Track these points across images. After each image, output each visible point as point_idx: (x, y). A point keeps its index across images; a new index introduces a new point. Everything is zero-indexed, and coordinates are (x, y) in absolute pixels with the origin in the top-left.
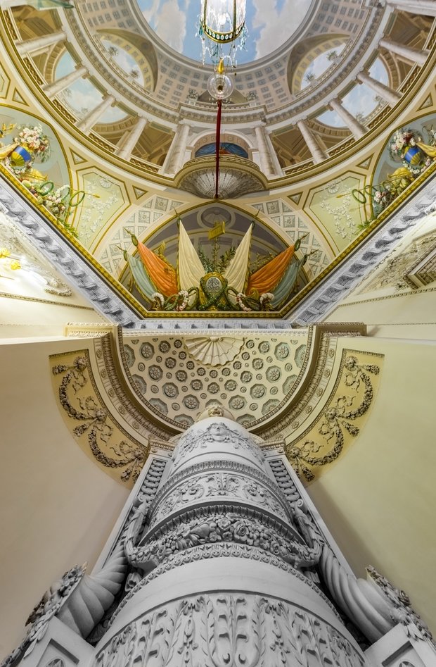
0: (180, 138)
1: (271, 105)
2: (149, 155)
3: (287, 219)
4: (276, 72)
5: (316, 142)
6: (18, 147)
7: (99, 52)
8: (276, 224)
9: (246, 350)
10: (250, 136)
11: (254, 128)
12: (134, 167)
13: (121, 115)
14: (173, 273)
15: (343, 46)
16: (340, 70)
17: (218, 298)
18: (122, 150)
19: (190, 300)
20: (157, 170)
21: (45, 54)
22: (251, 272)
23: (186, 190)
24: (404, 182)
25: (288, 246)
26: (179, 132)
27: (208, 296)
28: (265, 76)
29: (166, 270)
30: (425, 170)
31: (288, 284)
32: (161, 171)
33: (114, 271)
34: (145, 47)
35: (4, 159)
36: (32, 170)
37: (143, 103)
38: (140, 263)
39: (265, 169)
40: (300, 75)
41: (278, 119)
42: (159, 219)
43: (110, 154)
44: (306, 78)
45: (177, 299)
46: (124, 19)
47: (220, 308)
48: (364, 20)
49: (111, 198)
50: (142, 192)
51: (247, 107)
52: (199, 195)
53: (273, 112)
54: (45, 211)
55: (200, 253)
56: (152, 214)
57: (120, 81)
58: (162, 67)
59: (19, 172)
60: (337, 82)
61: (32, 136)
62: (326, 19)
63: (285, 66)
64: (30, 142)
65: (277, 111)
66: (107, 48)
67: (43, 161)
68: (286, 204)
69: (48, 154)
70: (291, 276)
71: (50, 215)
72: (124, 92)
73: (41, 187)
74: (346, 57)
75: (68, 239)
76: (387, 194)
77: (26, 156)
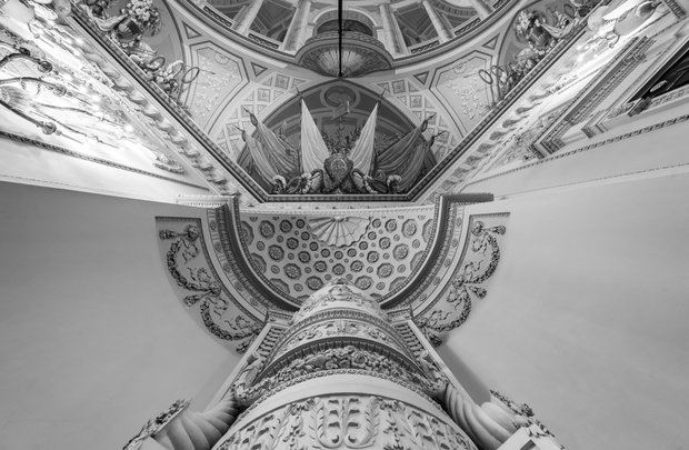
0: (301, 13)
2: (268, 31)
3: (413, 98)
5: (441, 21)
8: (402, 103)
9: (372, 229)
10: (374, 14)
11: (378, 6)
12: (251, 43)
14: (295, 154)
17: (343, 180)
18: (239, 25)
19: (314, 183)
20: (278, 46)
22: (377, 153)
23: (308, 68)
24: (530, 63)
25: (414, 127)
26: (300, 7)
27: (332, 179)
29: (288, 152)
30: (550, 51)
31: (415, 166)
32: (281, 48)
33: (232, 152)
35: (109, 32)
36: (141, 43)
38: (259, 144)
39: (390, 48)
42: (279, 98)
43: (227, 29)
45: (300, 181)
47: (346, 192)
49: (228, 75)
50: (261, 69)
52: (321, 72)
54: (156, 88)
55: (323, 133)
56: (272, 92)
59: (127, 45)
61: (141, 7)
64: (138, 13)
67: (153, 34)
68: (412, 83)
69: (159, 27)
70: (418, 158)
71: (161, 93)
73: (151, 62)
75: (181, 118)
76: (514, 75)
77: (134, 29)
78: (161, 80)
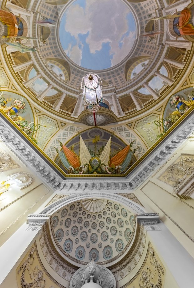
0: (80, 101)
1: (118, 86)
2: (67, 109)
3: (126, 134)
4: (120, 72)
5: (138, 101)
6: (13, 107)
7: (47, 68)
8: (122, 136)
9: (108, 206)
10: (109, 99)
11: (111, 96)
12: (61, 114)
13: (56, 92)
14: (77, 158)
15: (148, 61)
16: (147, 71)
17: (97, 168)
18: (56, 107)
19: (85, 169)
20: (70, 115)
21: (25, 70)
22: (111, 157)
23: (82, 123)
24: (177, 117)
25: (127, 145)
26: (79, 98)
27: (93, 167)
28: (115, 74)
29: (75, 157)
30: (186, 112)
31: (128, 162)
32: (72, 115)
33: (52, 157)
34: (66, 64)
35: (7, 112)
36: (18, 116)
37: (64, 87)
38: (63, 154)
39: (116, 113)
40: (130, 73)
41: (121, 91)
42: (71, 135)
43: (51, 109)
44: (133, 74)
45: (79, 169)
46: (56, 54)
47: (98, 173)
48: (156, 50)
49: (51, 127)
50: (64, 124)
51: (108, 87)
52: (88, 124)
53: (119, 89)
54: (24, 133)
55: (89, 149)
56: (68, 133)
57: (55, 78)
58: (72, 72)
59: (13, 117)
60: (146, 76)
61: (18, 103)
62: (140, 50)
63: (124, 69)
64: (18, 105)
65: (120, 88)
66: (50, 66)
67: (23, 113)
68: (126, 127)
69: (25, 110)
70: (129, 158)
71: (26, 135)
72: (56, 83)
73: (22, 123)
74: (149, 65)
75: (33, 145)
76: (170, 122)
77: (16, 111)
78: (25, 130)
